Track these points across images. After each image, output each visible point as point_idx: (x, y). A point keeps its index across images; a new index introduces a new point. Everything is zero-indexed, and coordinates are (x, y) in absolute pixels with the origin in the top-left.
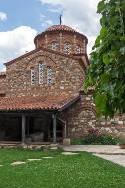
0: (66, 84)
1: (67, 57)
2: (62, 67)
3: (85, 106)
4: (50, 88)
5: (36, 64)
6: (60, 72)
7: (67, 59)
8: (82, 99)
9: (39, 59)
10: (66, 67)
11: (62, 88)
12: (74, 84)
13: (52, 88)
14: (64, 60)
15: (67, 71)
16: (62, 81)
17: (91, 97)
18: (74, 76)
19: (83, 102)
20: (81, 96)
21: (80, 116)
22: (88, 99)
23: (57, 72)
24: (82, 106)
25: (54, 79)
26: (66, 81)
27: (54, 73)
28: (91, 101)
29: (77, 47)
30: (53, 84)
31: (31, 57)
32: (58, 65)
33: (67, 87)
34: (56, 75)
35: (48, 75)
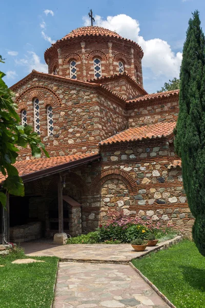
0: (78, 135)
1: (77, 85)
2: (70, 104)
3: (110, 172)
4: (52, 144)
5: (28, 103)
6: (67, 114)
7: (77, 89)
8: (105, 160)
9: (33, 93)
10: (77, 104)
11: (71, 142)
12: (90, 134)
13: (56, 143)
14: (73, 92)
15: (79, 110)
16: (71, 130)
17: (119, 156)
18: (91, 118)
19: (107, 165)
20: (103, 154)
21: (103, 191)
22: (114, 159)
23: (62, 113)
24: (106, 174)
25: (57, 127)
26: (76, 129)
27: (57, 116)
28: (119, 162)
29: (115, 63)
30: (56, 137)
31: (21, 91)
32: (64, 101)
33: (79, 140)
34: (61, 120)
35: (48, 121)
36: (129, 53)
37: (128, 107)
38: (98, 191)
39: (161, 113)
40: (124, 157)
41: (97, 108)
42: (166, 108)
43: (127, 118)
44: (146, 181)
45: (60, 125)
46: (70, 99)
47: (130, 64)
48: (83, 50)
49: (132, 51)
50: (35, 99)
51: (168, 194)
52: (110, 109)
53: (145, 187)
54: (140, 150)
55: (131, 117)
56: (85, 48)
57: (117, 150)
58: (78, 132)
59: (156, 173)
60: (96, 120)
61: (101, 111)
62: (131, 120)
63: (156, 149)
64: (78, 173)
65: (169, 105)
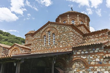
0: (64, 44)
1: (64, 25)
2: (61, 32)
3: (77, 59)
4: (54, 48)
5: (46, 33)
6: (60, 36)
7: (64, 26)
8: (75, 53)
10: (64, 32)
11: (61, 46)
12: (69, 43)
13: (55, 47)
14: (62, 28)
15: (64, 34)
16: (61, 42)
17: (81, 52)
18: (69, 37)
19: (75, 55)
20: (74, 51)
21: (74, 66)
22: (78, 53)
23: (58, 36)
24: (75, 59)
25: (56, 41)
26: (63, 41)
27: (56, 37)
28: (81, 55)
29: (80, 22)
30: (56, 45)
31: (44, 29)
32: (59, 31)
33: (64, 46)
34: (58, 38)
35: (53, 39)
37: (84, 35)
38: (71, 67)
39: (98, 38)
40: (83, 53)
41: (72, 33)
42: (100, 35)
43: (84, 40)
44: (93, 63)
46: (61, 30)
48: (68, 17)
49: (86, 18)
50: (49, 31)
51: (104, 70)
52: (77, 35)
53: (92, 66)
54: (90, 50)
55: (85, 39)
56: (69, 17)
57: (80, 49)
58: (64, 43)
59: (98, 60)
60: (71, 38)
61: (73, 35)
62: (85, 40)
63: (98, 49)
64: (64, 59)
65: (101, 34)
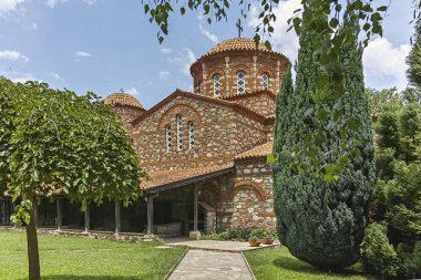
0: (215, 149)
1: (216, 103)
2: (209, 120)
3: (243, 183)
4: (192, 157)
5: (172, 119)
6: (207, 131)
7: (217, 107)
8: (239, 172)
9: (177, 111)
10: (216, 121)
11: (209, 155)
12: (227, 149)
13: (196, 156)
14: (212, 110)
15: (217, 127)
16: (209, 145)
17: (252, 169)
18: (228, 134)
19: (240, 176)
20: (237, 167)
21: (236, 199)
22: (247, 171)
24: (238, 184)
25: (197, 142)
26: (214, 143)
27: (197, 132)
28: (251, 175)
29: (259, 77)
30: (197, 151)
31: (166, 108)
32: (204, 119)
33: (216, 154)
34: (201, 135)
35: (190, 136)
36: (275, 66)
37: (267, 122)
38: (232, 200)
40: (256, 170)
41: (234, 125)
43: (266, 133)
45: (200, 139)
46: (210, 116)
47: (275, 77)
48: (227, 65)
49: (279, 63)
50: (179, 116)
52: (247, 125)
55: (269, 132)
56: (229, 63)
57: (250, 163)
58: (215, 147)
60: (233, 136)
61: (238, 128)
62: (269, 135)
64: (215, 183)
